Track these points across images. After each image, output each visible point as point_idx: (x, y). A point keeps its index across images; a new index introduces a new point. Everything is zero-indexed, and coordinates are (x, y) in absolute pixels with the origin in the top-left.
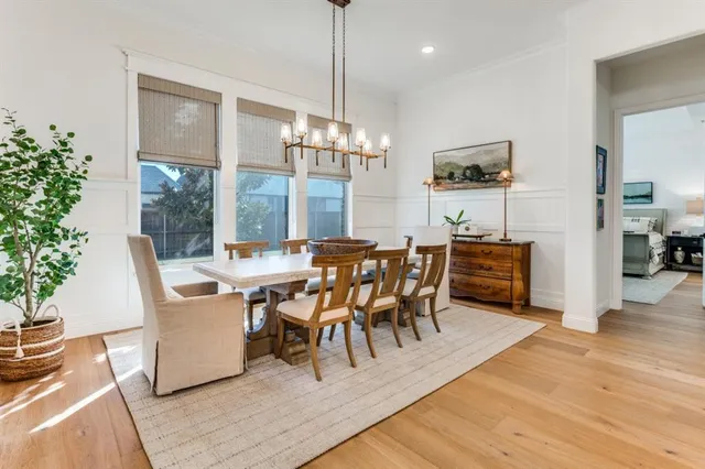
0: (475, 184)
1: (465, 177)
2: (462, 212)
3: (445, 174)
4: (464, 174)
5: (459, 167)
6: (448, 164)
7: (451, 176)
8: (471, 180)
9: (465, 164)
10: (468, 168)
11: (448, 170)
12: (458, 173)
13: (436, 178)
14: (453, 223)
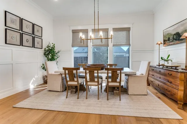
0: (177, 42)
1: (174, 39)
2: (169, 55)
3: (167, 39)
4: (173, 38)
5: (171, 35)
6: (168, 34)
7: (169, 39)
8: (176, 40)
9: (173, 33)
10: (175, 34)
11: (168, 37)
12: (171, 38)
13: (164, 41)
14: (165, 60)
